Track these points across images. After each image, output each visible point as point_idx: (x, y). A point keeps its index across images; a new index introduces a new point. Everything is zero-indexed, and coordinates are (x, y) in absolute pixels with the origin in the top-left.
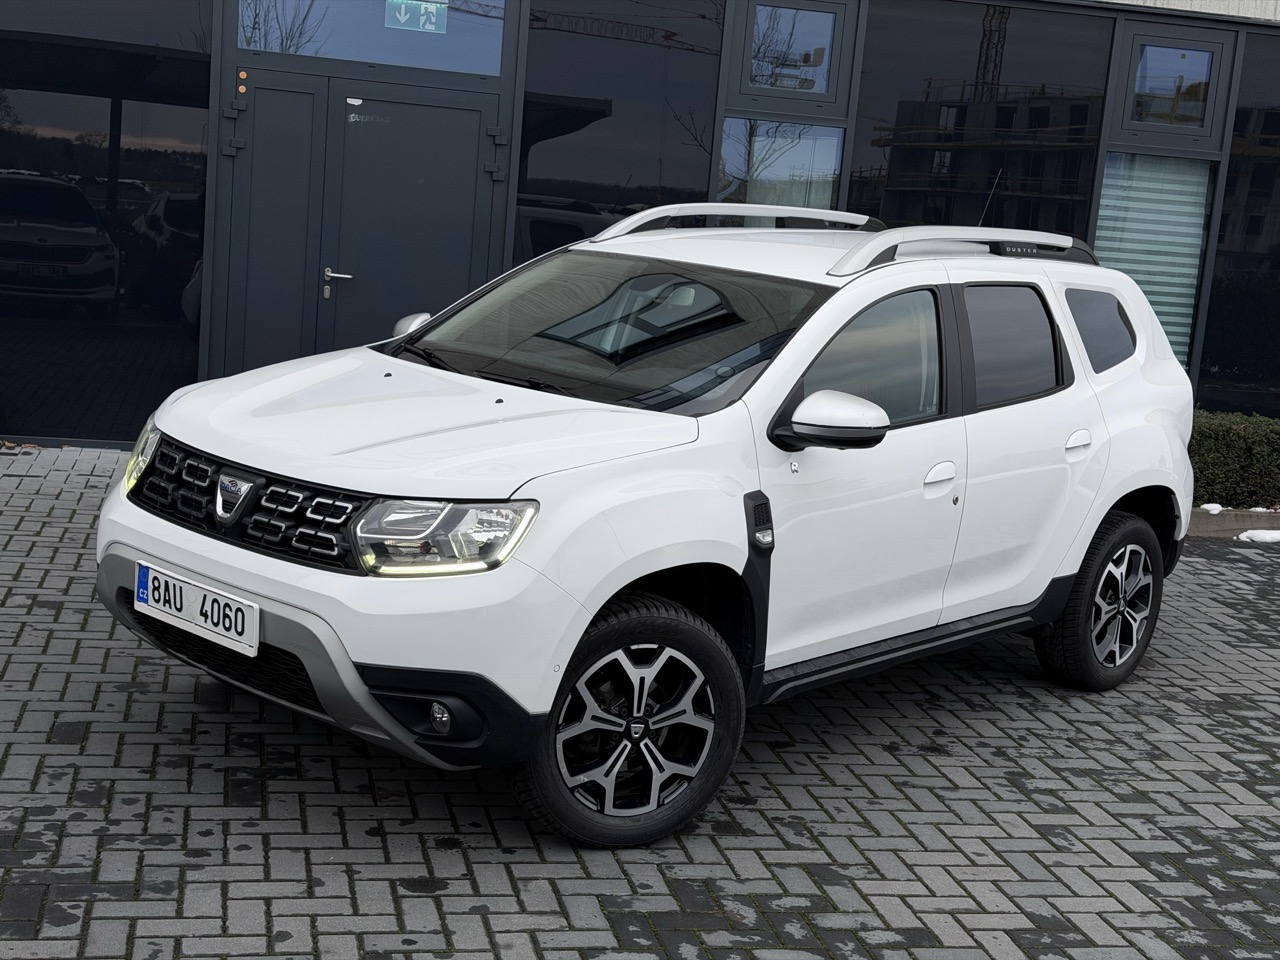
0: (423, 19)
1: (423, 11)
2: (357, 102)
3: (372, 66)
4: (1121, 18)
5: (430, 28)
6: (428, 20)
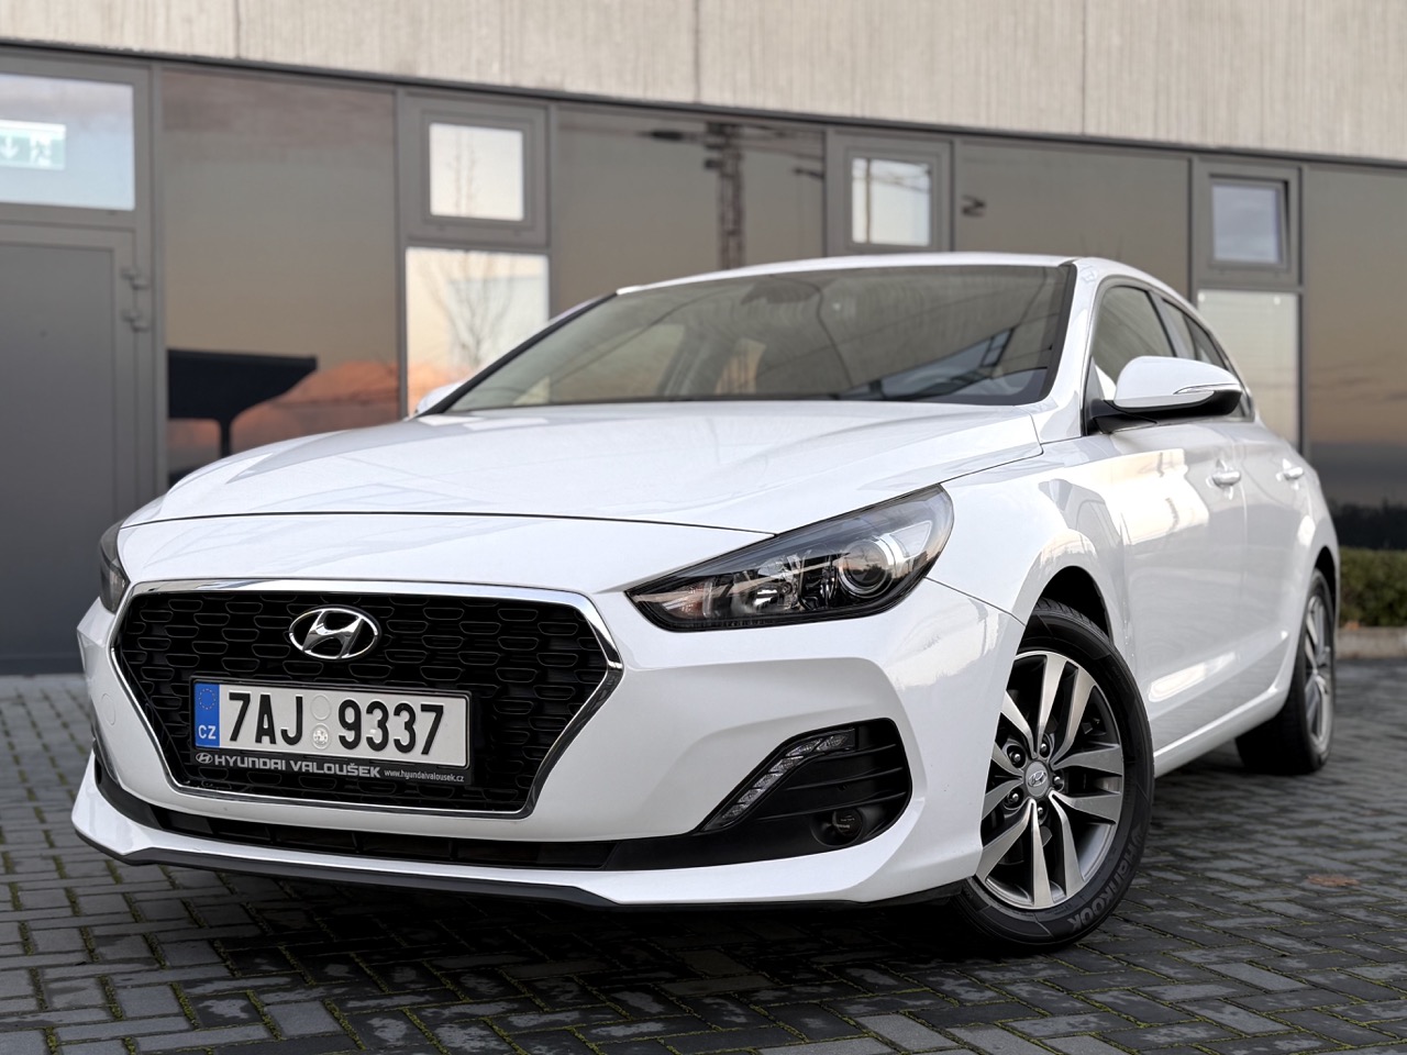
0: (34, 153)
1: (34, 143)
4: (830, 130)
5: (44, 163)
6: (41, 154)
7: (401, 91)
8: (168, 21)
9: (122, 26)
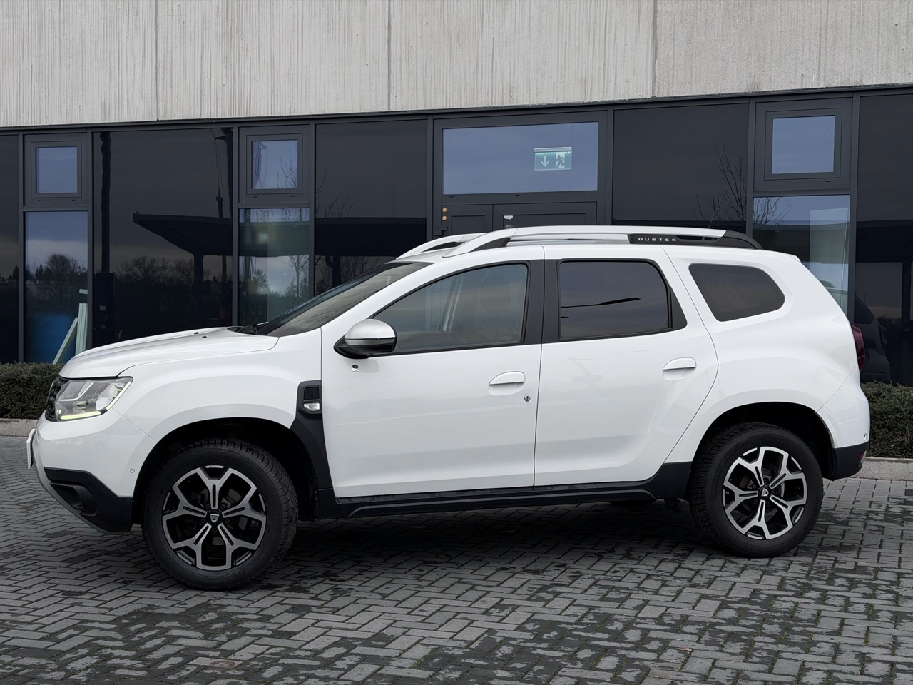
0: (557, 162)
1: (557, 158)
2: (510, 217)
5: (563, 167)
6: (560, 162)
7: (752, 102)
8: (615, 83)
9: (591, 90)
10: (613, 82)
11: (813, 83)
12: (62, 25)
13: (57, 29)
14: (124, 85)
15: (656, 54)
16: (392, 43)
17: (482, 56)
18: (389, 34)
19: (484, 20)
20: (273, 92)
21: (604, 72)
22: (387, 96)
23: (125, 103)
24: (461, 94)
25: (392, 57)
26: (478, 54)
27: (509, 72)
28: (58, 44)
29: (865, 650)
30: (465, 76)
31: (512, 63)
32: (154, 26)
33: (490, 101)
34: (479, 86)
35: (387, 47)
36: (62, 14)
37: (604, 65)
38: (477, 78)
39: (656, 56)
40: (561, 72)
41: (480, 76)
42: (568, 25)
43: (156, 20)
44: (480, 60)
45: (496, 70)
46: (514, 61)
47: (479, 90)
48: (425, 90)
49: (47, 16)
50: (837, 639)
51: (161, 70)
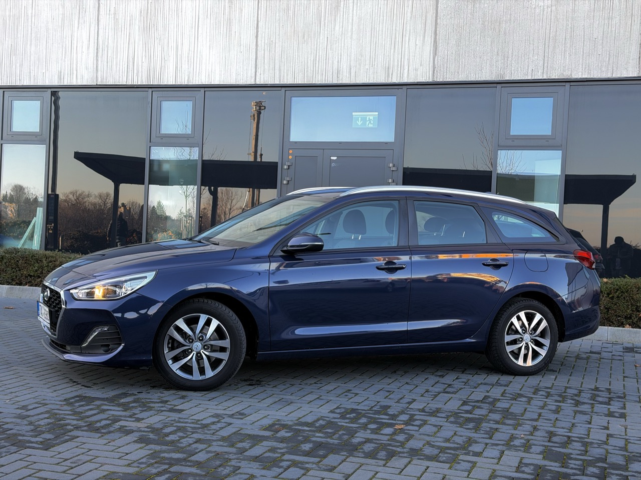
0: (368, 123)
1: (368, 119)
2: (335, 158)
3: (340, 143)
5: (371, 126)
6: (370, 122)
7: (499, 86)
8: (408, 71)
9: (392, 74)
10: (406, 71)
11: (539, 76)
12: (33, 18)
13: (30, 20)
14: (75, 59)
15: (436, 52)
16: (259, 38)
17: (319, 50)
18: (257, 32)
19: (322, 25)
20: (176, 68)
21: (401, 63)
22: (254, 74)
23: (75, 72)
24: (304, 74)
25: (259, 47)
26: (317, 48)
27: (337, 60)
28: (30, 30)
29: (552, 429)
30: (307, 62)
31: (340, 54)
32: (97, 21)
33: (324, 79)
34: (317, 69)
35: (255, 41)
36: (34, 10)
37: (401, 58)
38: (316, 64)
39: (436, 54)
40: (372, 62)
41: (317, 62)
42: (378, 30)
43: (98, 17)
44: (318, 51)
45: (329, 59)
46: (341, 54)
47: (317, 72)
48: (280, 70)
49: (23, 11)
50: (535, 423)
51: (100, 50)
